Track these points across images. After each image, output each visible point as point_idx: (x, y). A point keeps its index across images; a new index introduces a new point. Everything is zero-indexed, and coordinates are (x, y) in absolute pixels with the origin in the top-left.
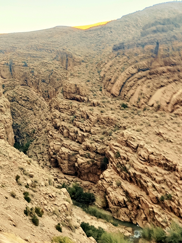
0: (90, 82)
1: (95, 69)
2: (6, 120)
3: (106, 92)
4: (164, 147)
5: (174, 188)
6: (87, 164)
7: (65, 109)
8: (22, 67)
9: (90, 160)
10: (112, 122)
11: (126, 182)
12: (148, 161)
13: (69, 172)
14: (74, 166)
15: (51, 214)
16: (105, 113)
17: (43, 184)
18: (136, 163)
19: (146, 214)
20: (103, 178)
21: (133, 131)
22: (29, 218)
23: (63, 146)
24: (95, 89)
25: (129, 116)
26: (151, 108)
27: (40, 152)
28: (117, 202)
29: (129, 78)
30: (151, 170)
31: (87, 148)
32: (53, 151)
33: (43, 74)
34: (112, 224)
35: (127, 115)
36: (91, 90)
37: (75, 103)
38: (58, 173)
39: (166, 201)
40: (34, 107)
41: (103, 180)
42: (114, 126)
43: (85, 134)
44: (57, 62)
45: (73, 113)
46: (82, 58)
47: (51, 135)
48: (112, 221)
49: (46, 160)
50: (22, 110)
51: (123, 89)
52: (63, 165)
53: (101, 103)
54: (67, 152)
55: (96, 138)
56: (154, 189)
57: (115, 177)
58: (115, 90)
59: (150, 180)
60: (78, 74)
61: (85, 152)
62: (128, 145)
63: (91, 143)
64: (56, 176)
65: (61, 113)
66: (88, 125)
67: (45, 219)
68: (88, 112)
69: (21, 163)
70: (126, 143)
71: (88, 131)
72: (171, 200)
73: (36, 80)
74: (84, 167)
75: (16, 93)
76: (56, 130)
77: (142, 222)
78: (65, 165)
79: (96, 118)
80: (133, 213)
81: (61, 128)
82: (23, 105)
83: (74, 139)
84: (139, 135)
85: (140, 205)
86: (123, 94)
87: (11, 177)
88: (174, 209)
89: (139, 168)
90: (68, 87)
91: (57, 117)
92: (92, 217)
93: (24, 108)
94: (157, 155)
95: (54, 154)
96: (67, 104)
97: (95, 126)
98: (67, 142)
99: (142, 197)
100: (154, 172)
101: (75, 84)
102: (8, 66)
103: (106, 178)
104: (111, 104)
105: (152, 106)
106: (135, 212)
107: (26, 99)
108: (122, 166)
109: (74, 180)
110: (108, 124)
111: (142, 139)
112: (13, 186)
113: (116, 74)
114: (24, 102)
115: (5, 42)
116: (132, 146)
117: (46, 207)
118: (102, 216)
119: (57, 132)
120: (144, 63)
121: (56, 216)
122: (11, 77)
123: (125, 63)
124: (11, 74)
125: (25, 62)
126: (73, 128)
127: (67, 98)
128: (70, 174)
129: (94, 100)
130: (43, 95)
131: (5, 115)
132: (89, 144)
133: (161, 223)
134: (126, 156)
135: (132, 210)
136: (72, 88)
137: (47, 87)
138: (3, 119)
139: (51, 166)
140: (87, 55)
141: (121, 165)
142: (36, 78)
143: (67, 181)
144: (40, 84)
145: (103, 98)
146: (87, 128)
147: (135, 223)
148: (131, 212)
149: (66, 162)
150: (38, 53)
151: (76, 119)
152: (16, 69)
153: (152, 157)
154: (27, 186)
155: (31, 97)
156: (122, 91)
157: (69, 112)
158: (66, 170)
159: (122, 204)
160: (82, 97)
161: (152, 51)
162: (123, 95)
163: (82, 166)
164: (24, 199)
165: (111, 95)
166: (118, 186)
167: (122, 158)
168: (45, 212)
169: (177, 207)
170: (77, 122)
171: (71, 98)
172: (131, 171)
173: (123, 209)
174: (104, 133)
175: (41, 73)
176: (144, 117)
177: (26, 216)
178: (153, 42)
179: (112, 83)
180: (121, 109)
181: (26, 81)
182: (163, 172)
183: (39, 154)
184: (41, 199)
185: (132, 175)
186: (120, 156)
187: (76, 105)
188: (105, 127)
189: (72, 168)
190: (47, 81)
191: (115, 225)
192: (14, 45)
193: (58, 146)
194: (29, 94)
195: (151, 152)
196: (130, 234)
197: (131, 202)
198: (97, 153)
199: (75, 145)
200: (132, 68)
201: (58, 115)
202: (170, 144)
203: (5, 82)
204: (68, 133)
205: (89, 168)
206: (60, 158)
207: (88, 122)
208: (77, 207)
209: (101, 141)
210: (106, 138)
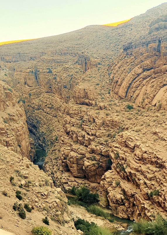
0: (100, 85)
1: (106, 72)
2: (18, 128)
3: (114, 94)
4: (158, 146)
5: (162, 184)
6: (93, 166)
7: (75, 114)
8: (47, 74)
9: (96, 162)
10: (116, 124)
11: (124, 181)
12: (142, 160)
13: (78, 175)
14: (82, 169)
15: (41, 210)
16: (110, 116)
17: (37, 184)
18: (131, 163)
19: (140, 210)
20: (105, 179)
21: (132, 132)
22: (16, 212)
23: (72, 150)
24: (104, 92)
25: (133, 117)
26: (153, 108)
27: (55, 158)
28: (115, 200)
29: (135, 79)
30: (144, 168)
31: (93, 151)
32: (64, 156)
33: (64, 79)
34: (109, 221)
35: (131, 116)
36: (99, 94)
37: (84, 108)
38: (69, 176)
39: (154, 196)
40: (58, 114)
41: (105, 181)
42: (118, 128)
43: (91, 138)
44: (79, 67)
45: (82, 118)
46: (98, 61)
47: (63, 141)
48: (109, 218)
49: (60, 165)
50: (47, 118)
51: (129, 90)
52: (73, 169)
53: (107, 106)
54: (75, 156)
55: (101, 141)
56: (145, 186)
57: (115, 177)
58: (122, 92)
59: (143, 178)
60: (88, 79)
61: (91, 155)
62: (127, 146)
63: (96, 146)
64: (67, 179)
65: (71, 118)
66: (93, 128)
67: (34, 214)
68: (94, 115)
69: (18, 166)
70: (126, 144)
71: (93, 134)
72: (159, 195)
73: (59, 86)
74: (90, 169)
75: (42, 101)
76: (67, 135)
77: (137, 218)
78: (74, 168)
79: (101, 122)
80: (129, 210)
81: (71, 133)
82: (48, 113)
83: (82, 143)
84: (138, 135)
85: (135, 202)
86: (129, 95)
87: (6, 178)
88: (162, 203)
89: (134, 167)
90: (77, 92)
91: (68, 122)
92: (92, 215)
93: (49, 115)
94: (150, 153)
95: (65, 158)
96: (76, 109)
97: (100, 129)
98: (75, 146)
99: (136, 194)
100: (146, 170)
101: (84, 88)
102: (33, 74)
103: (107, 178)
104: (117, 106)
105: (155, 105)
106: (131, 209)
107: (50, 106)
108: (121, 167)
109: (83, 182)
110: (113, 127)
111: (140, 139)
112: (7, 186)
113: (123, 76)
114: (49, 109)
115: (35, 48)
116: (130, 146)
117: (36, 204)
118: (101, 213)
119: (68, 137)
120: (148, 62)
121: (46, 212)
122: (37, 85)
123: (132, 64)
124: (37, 82)
125: (49, 69)
126: (81, 133)
127: (77, 103)
128: (79, 177)
129: (100, 104)
130: (65, 101)
131: (17, 123)
132: (94, 147)
133: (150, 217)
134: (124, 156)
135: (129, 207)
136: (81, 93)
137: (68, 92)
138: (15, 127)
139: (63, 170)
140: (104, 57)
141: (121, 165)
142: (59, 84)
143: (76, 184)
144: (62, 90)
145: (111, 101)
146: (93, 132)
147: (132, 220)
148: (128, 209)
149: (75, 165)
150: (62, 58)
151: (84, 124)
152: (41, 76)
153: (145, 156)
154: (21, 186)
155: (55, 104)
156: (128, 92)
157: (79, 117)
158: (76, 174)
159: (119, 201)
160: (90, 101)
161: (155, 49)
162: (130, 97)
163: (88, 168)
164: (16, 197)
165: (119, 97)
166: (118, 185)
167: (121, 158)
168: (36, 208)
169: (163, 201)
170: (84, 127)
171: (81, 103)
172: (128, 170)
173: (121, 206)
174: (109, 136)
175: (63, 79)
176: (146, 117)
177: (14, 211)
178: (156, 40)
179: (119, 85)
180: (126, 111)
181: (50, 87)
182: (155, 169)
183: (54, 160)
184: (33, 197)
185: (128, 174)
186: (119, 157)
187: (85, 109)
188: (110, 129)
189: (81, 171)
190: (69, 86)
191: (111, 221)
192: (43, 50)
193: (68, 150)
194: (54, 101)
195: (145, 151)
196: (123, 229)
197: (128, 200)
198: (102, 155)
199: (83, 149)
200: (138, 69)
201: (68, 120)
202: (164, 142)
203: (31, 91)
204: (77, 137)
205: (95, 170)
206: (69, 162)
207: (94, 125)
208: (81, 207)
209: (105, 143)
210: (110, 141)
